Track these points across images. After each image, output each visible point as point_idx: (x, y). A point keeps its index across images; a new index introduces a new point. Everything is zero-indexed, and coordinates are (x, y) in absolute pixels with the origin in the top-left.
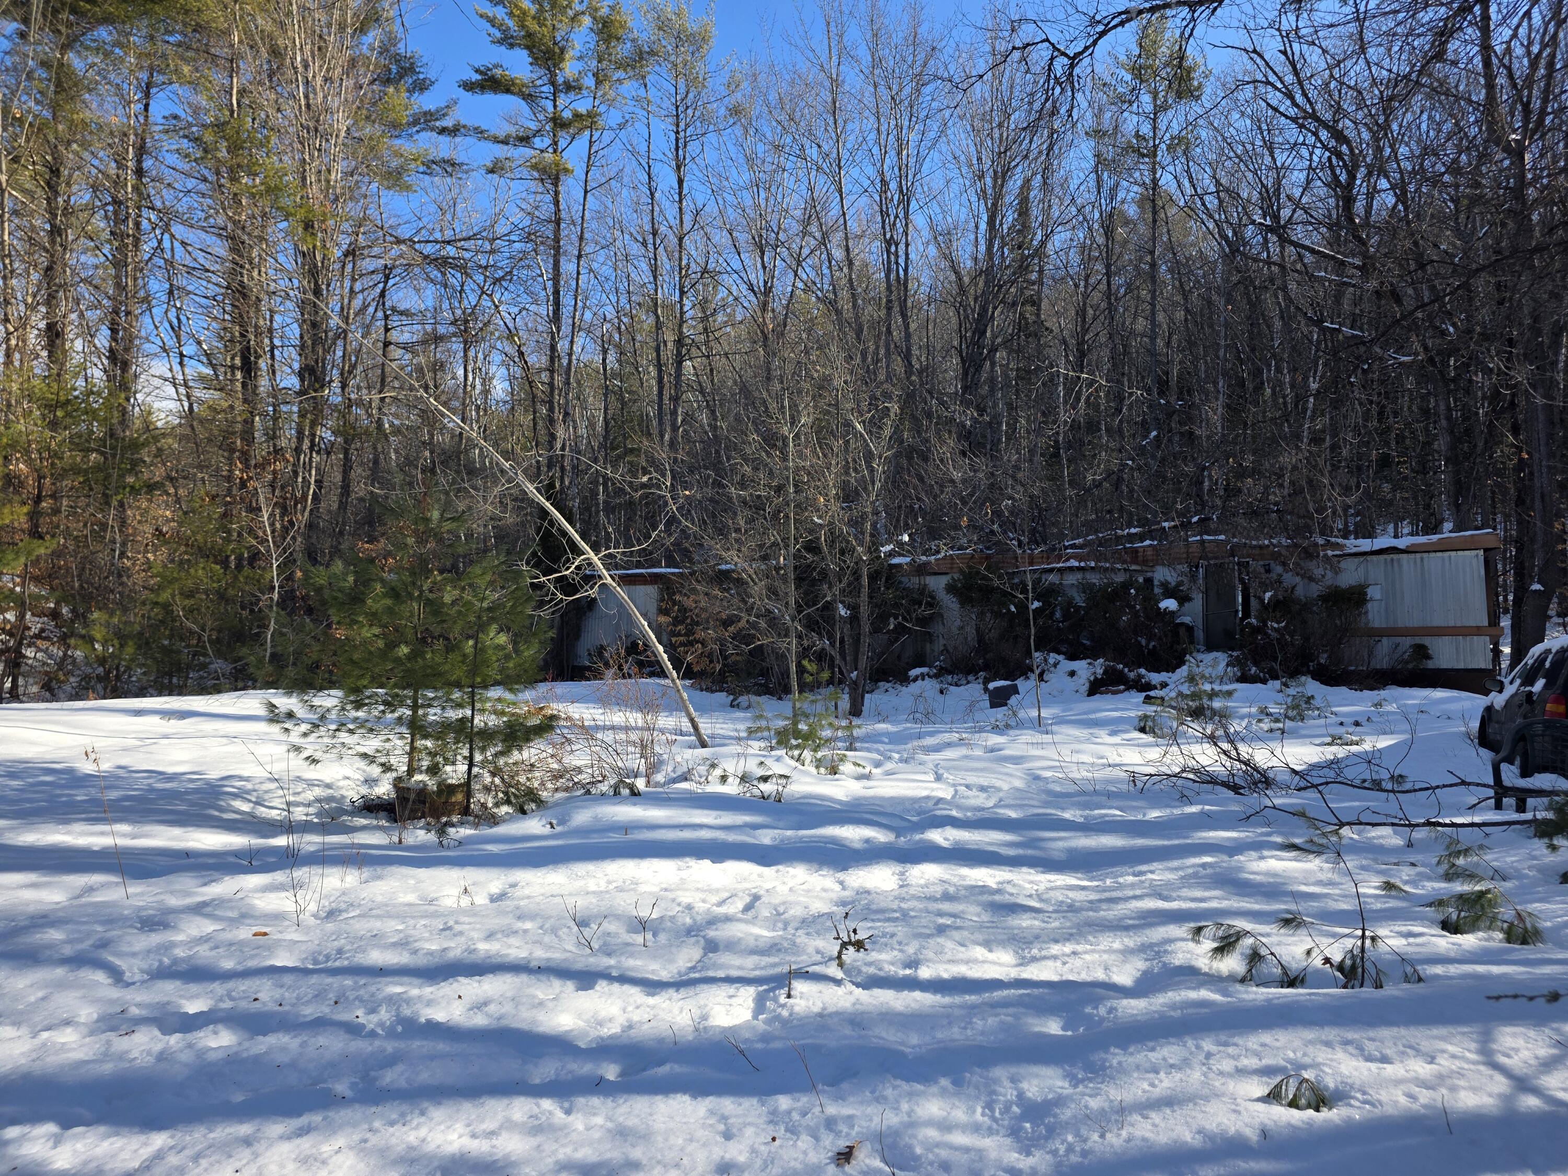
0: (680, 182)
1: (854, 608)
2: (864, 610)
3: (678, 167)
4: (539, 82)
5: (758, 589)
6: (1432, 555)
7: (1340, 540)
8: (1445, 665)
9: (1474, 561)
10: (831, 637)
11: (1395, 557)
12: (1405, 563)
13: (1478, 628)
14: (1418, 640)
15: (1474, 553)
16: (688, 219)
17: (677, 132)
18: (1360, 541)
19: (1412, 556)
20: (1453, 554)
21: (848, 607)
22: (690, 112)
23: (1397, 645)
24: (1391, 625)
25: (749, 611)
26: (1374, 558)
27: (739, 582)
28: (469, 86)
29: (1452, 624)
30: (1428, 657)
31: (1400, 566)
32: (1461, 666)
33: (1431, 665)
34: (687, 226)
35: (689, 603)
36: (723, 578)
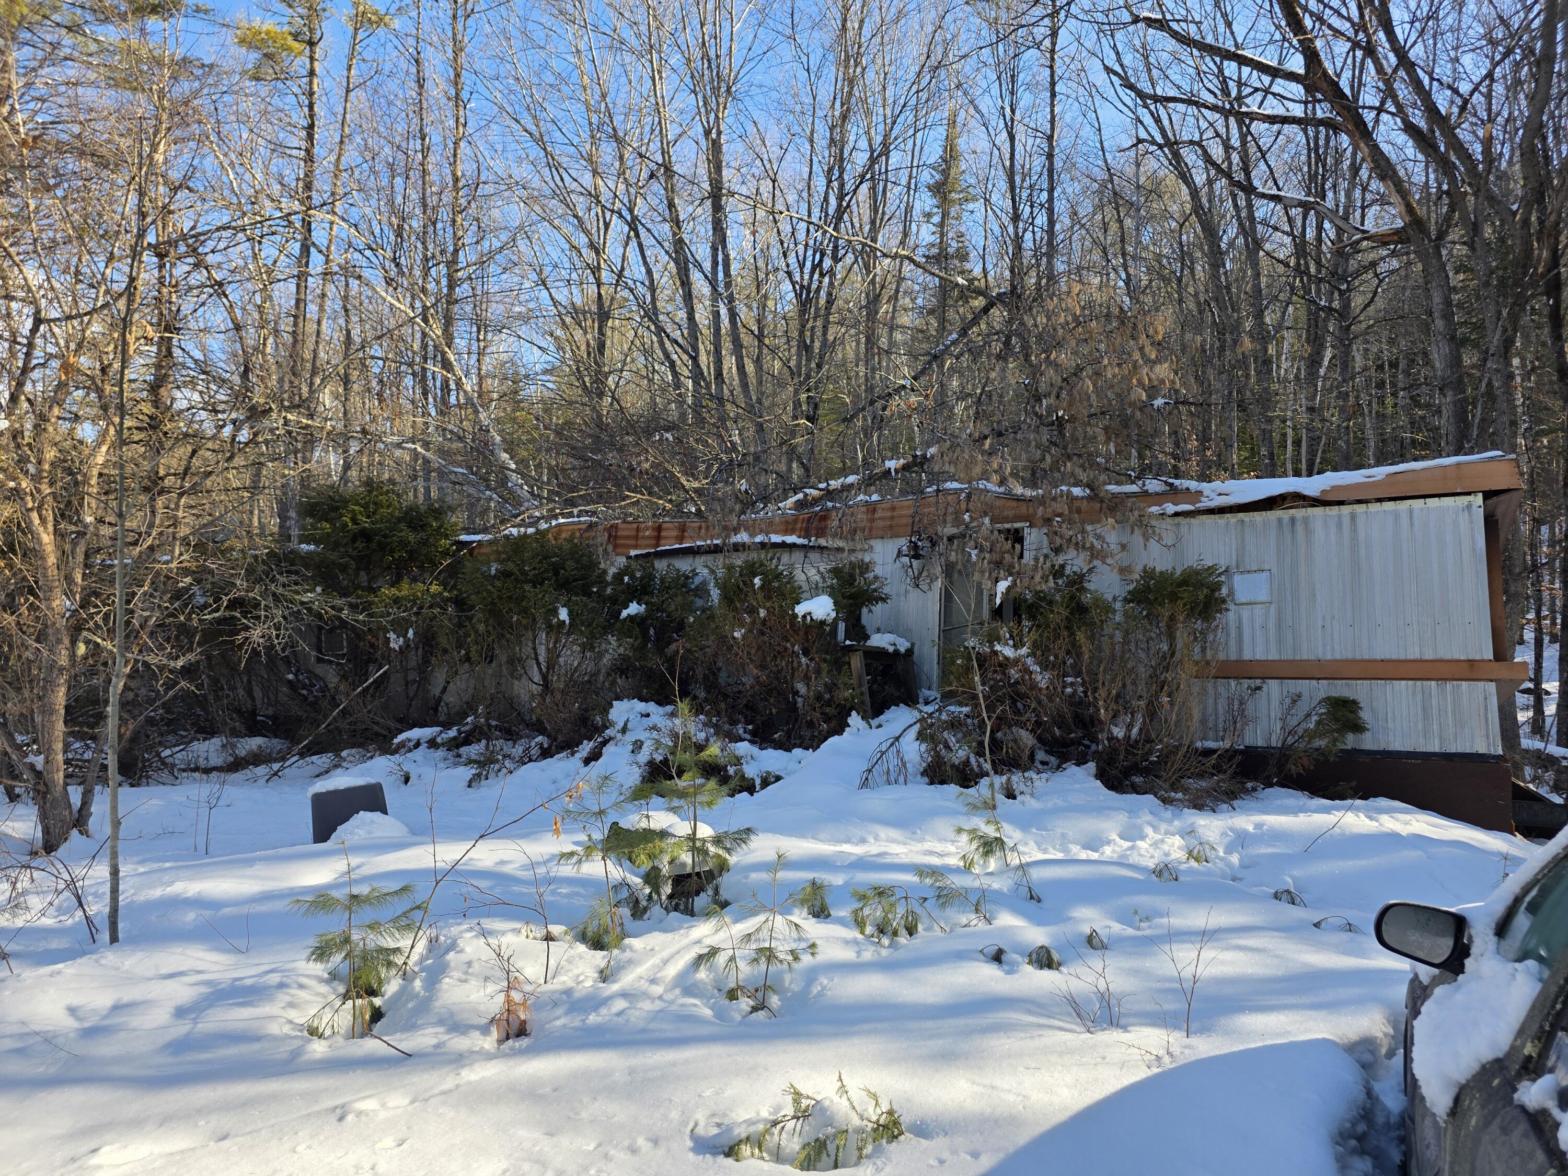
6: (1375, 507)
7: (1193, 485)
8: (1397, 744)
9: (1464, 518)
11: (1299, 513)
12: (1318, 527)
13: (1471, 662)
14: (1341, 689)
15: (1463, 500)
18: (1231, 485)
19: (1335, 510)
20: (1418, 504)
23: (1296, 699)
24: (1288, 655)
26: (1258, 517)
29: (1414, 654)
30: (1358, 728)
31: (1308, 531)
32: (1434, 746)
33: (1368, 742)
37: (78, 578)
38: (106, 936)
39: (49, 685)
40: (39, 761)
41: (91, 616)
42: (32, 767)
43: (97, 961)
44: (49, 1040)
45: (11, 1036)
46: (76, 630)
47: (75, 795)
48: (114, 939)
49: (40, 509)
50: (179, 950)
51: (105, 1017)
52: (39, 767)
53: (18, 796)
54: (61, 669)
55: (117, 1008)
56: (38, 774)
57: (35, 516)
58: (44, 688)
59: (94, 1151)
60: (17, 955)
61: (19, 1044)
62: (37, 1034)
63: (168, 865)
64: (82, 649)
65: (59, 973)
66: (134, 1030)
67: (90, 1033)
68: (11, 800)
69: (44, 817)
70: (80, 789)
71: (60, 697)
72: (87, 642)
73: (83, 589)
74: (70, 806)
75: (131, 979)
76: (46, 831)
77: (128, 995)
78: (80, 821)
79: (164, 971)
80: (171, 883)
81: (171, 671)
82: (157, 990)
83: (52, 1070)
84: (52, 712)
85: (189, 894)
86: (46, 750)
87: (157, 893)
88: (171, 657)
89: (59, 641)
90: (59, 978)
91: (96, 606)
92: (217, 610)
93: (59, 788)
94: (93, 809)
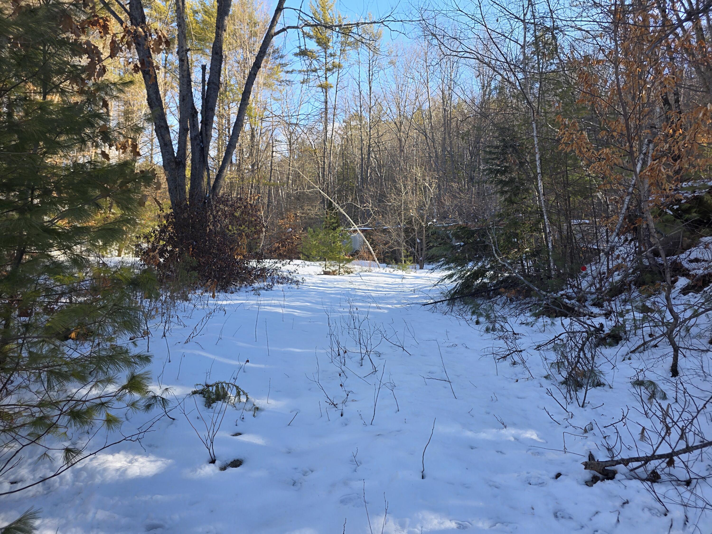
0: (370, 88)
1: (421, 240)
2: (424, 240)
3: (370, 83)
4: (320, 51)
5: (394, 234)
10: (415, 248)
16: (373, 102)
17: (369, 70)
21: (420, 239)
22: (374, 62)
25: (392, 240)
27: (389, 232)
28: (296, 55)
34: (373, 104)
35: (375, 238)
36: (384, 231)
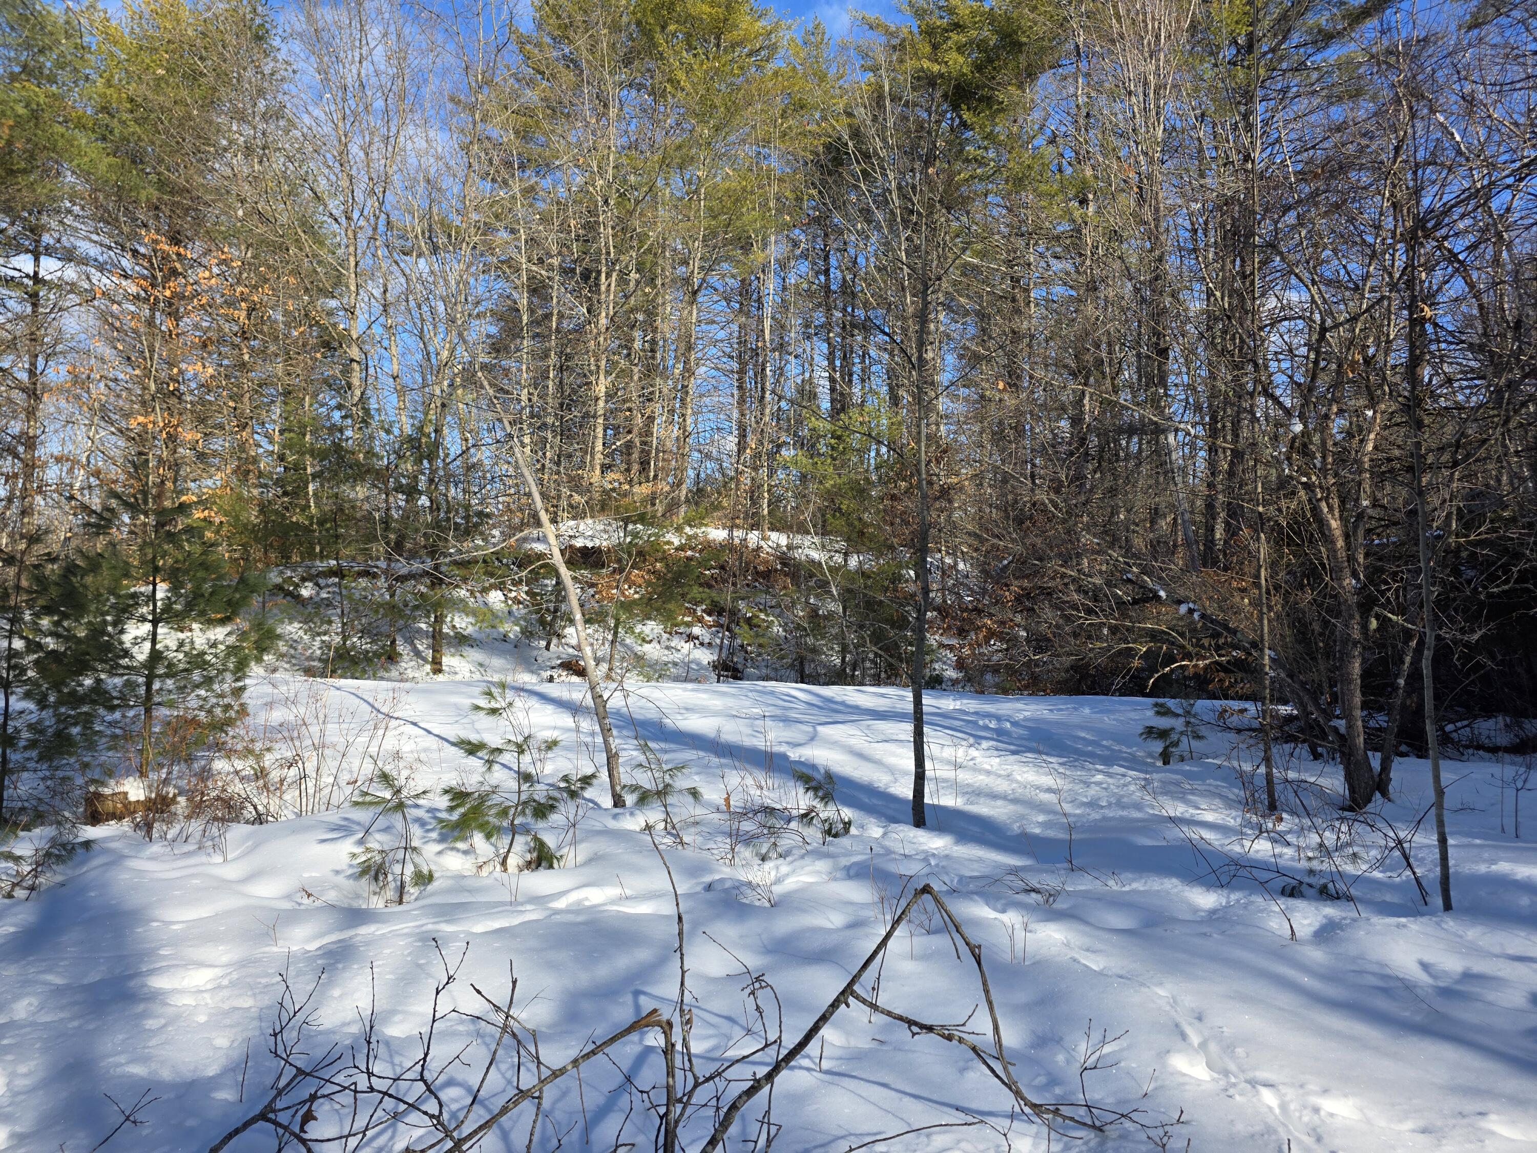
37: (1361, 559)
38: (1439, 901)
39: (1346, 657)
40: (1341, 724)
41: (1383, 593)
42: (1336, 730)
43: (1438, 924)
44: (1408, 987)
45: (1374, 974)
46: (1366, 605)
47: (1375, 760)
48: (1448, 907)
49: (1327, 499)
50: (1523, 934)
51: (1458, 982)
52: (1343, 730)
53: (1321, 755)
54: (1355, 643)
55: (1467, 976)
56: (1342, 736)
57: (1323, 505)
58: (1341, 659)
59: (1482, 1114)
60: (1361, 901)
61: (1380, 983)
62: (1398, 979)
63: (1478, 841)
64: (1374, 624)
65: (1404, 926)
66: (1490, 1003)
67: (1446, 993)
68: (1316, 758)
69: (1349, 778)
70: (1378, 755)
71: (1356, 668)
72: (1377, 617)
73: (1366, 568)
74: (1370, 769)
75: (1474, 950)
76: (1352, 790)
77: (1480, 966)
78: (1381, 785)
79: (1511, 951)
80: (1494, 862)
81: (1465, 646)
82: (1506, 970)
83: (1418, 1018)
84: (1350, 681)
85: (1519, 877)
86: (1347, 715)
87: (1482, 868)
88: (1462, 631)
89: (1352, 617)
90: (1404, 931)
91: (1387, 583)
92: (1506, 582)
93: (1361, 752)
94: (1392, 775)
